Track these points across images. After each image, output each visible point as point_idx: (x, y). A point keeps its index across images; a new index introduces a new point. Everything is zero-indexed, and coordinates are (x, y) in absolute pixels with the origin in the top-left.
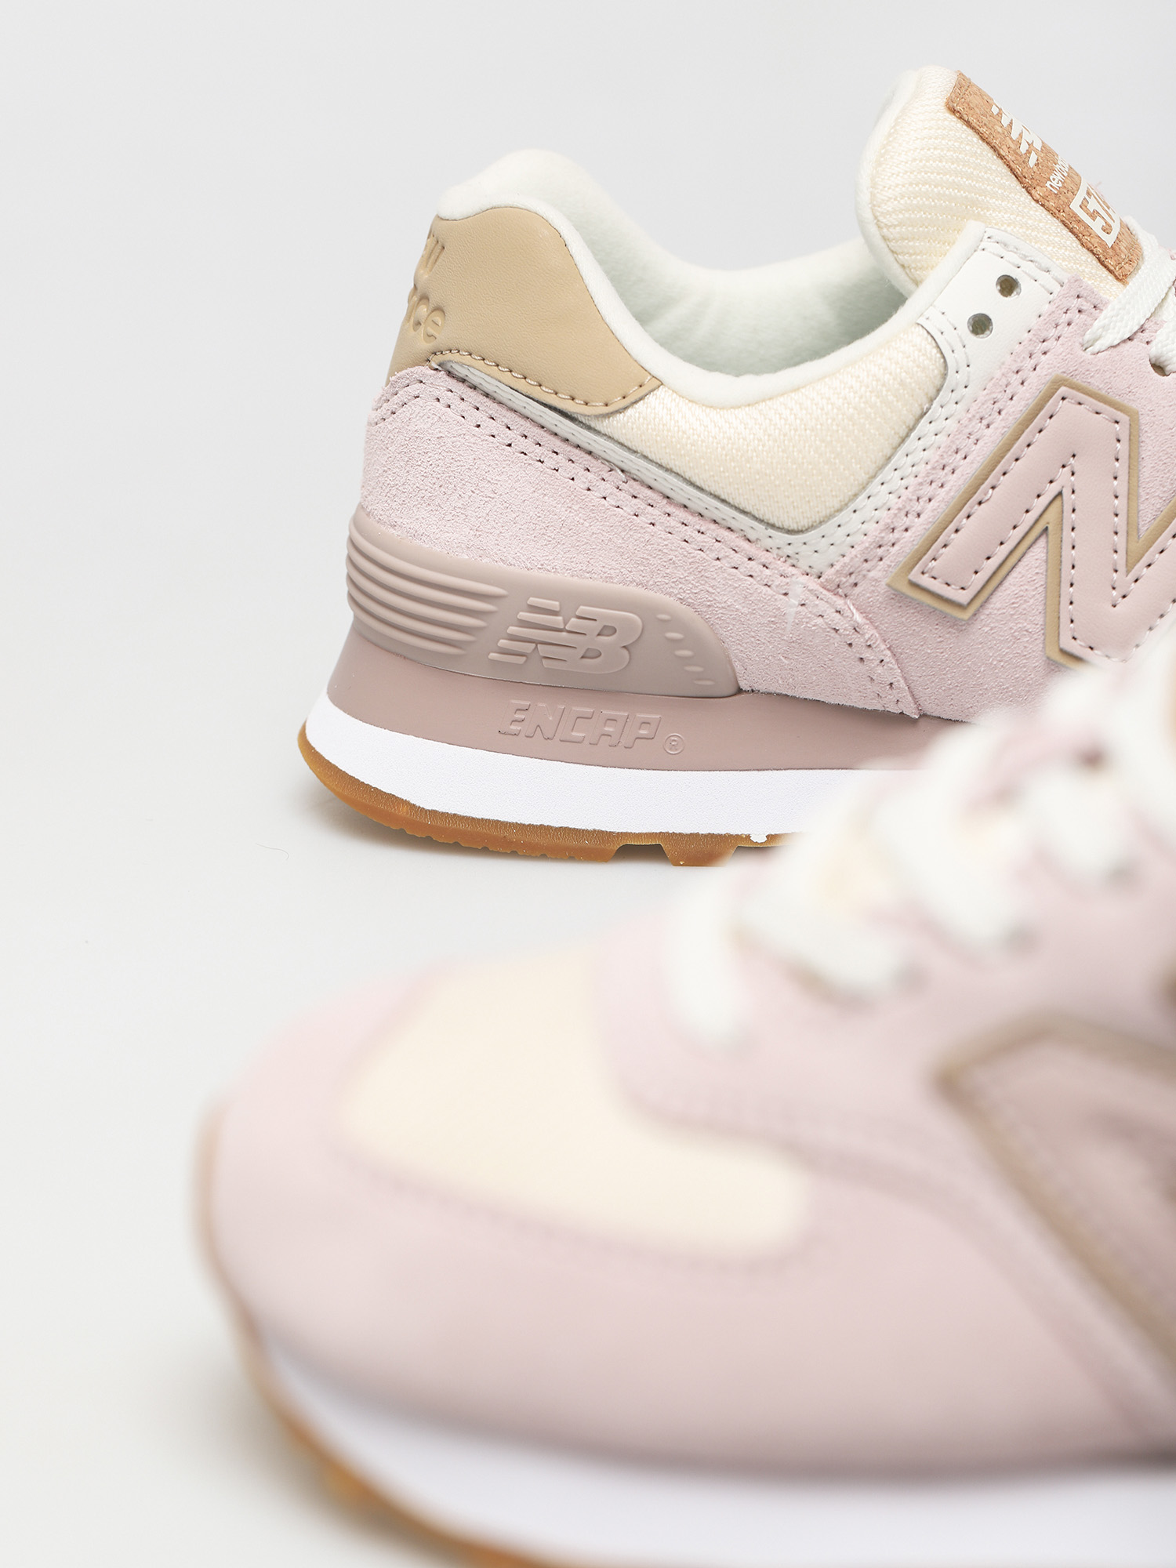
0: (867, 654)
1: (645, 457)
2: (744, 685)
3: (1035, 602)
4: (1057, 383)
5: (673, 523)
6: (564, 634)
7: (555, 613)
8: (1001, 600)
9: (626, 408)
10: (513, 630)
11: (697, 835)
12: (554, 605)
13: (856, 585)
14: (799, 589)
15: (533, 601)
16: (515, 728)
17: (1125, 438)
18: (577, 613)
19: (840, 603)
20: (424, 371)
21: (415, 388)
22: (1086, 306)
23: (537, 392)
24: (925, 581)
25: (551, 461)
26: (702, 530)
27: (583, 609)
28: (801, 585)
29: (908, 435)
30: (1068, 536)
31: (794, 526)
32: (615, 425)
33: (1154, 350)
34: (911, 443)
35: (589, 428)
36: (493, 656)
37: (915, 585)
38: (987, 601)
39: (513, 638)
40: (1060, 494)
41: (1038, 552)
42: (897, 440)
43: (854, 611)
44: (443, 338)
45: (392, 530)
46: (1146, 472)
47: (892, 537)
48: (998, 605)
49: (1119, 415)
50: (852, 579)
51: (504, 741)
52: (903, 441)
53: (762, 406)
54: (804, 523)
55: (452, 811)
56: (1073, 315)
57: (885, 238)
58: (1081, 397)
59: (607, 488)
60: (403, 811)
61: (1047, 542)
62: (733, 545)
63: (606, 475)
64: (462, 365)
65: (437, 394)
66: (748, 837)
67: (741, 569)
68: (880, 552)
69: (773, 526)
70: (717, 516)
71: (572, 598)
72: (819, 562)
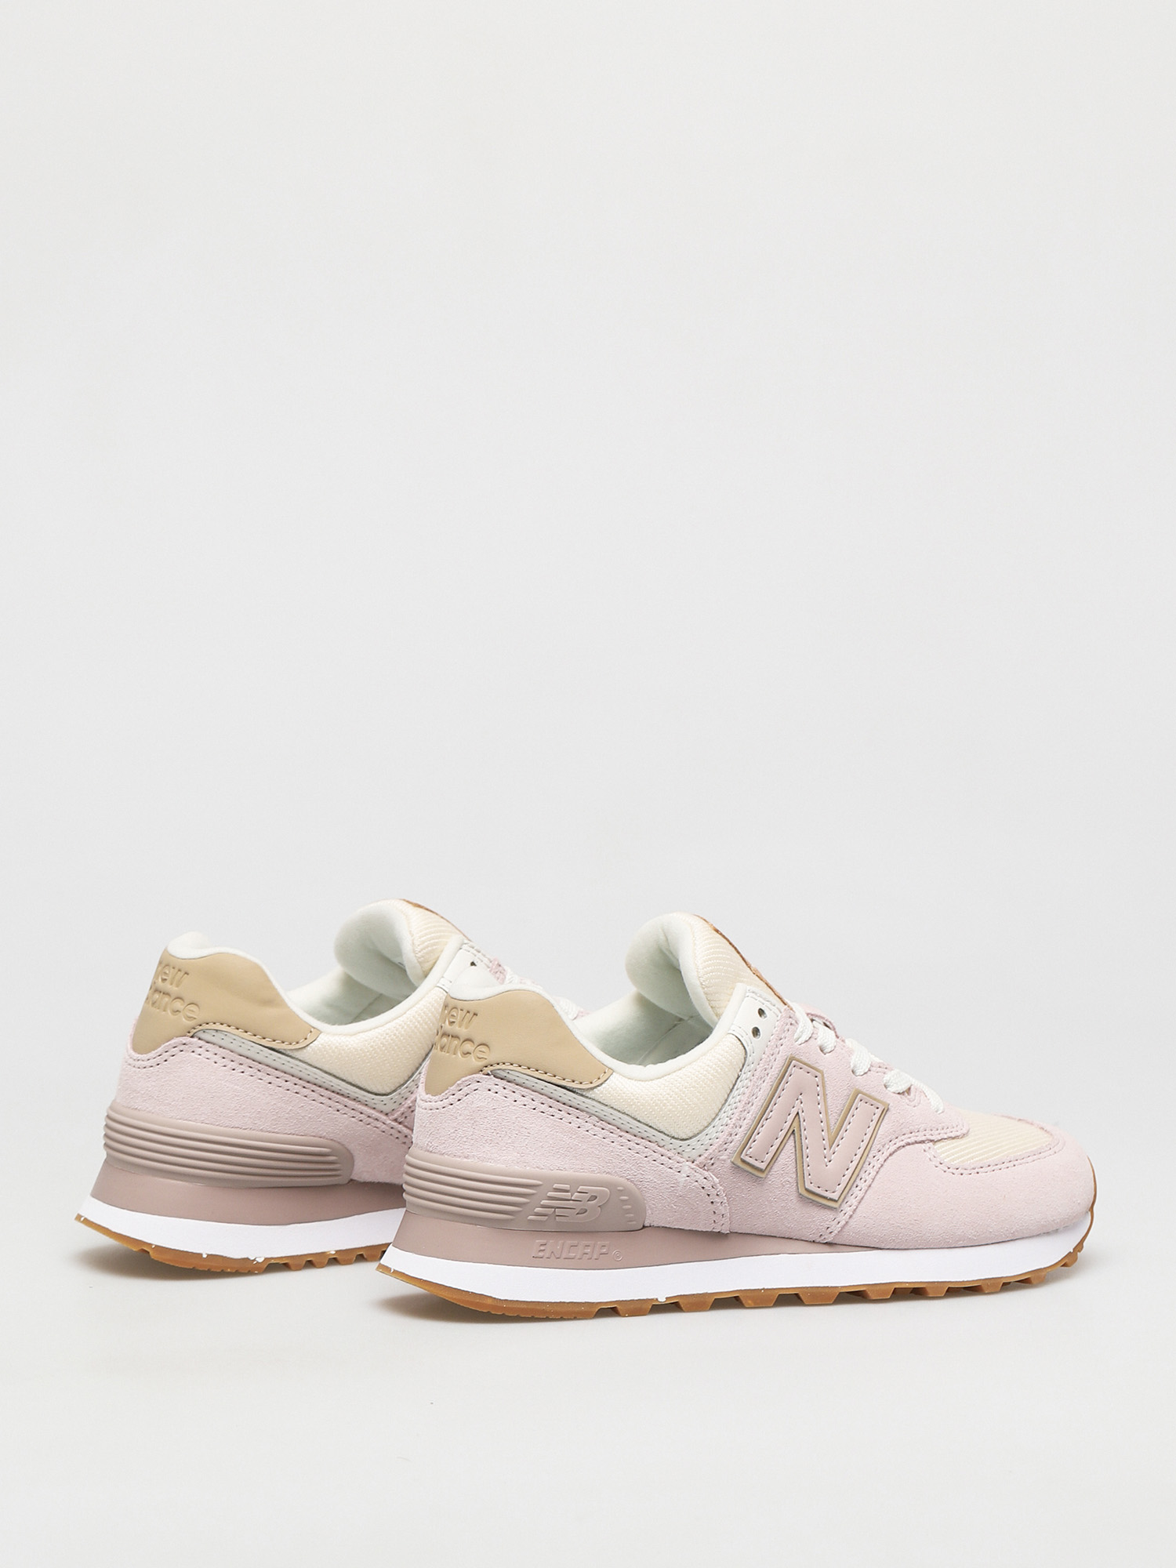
0: (717, 1199)
1: (612, 1108)
2: (647, 1224)
3: (791, 1168)
4: (792, 1059)
5: (624, 1141)
6: (571, 1202)
7: (567, 1191)
8: (776, 1167)
9: (602, 1084)
10: (544, 1202)
11: (633, 1300)
12: (567, 1187)
13: (713, 1164)
14: (687, 1168)
15: (555, 1186)
16: (541, 1254)
17: (820, 1084)
18: (579, 1190)
19: (706, 1174)
20: (480, 1075)
21: (475, 1086)
22: (793, 1022)
23: (554, 1080)
24: (748, 1159)
25: (558, 1115)
26: (639, 1142)
27: (581, 1188)
28: (687, 1167)
29: (733, 1088)
30: (804, 1133)
31: (685, 1137)
32: (597, 1093)
33: (819, 1042)
34: (735, 1092)
35: (582, 1095)
36: (530, 1217)
37: (744, 1161)
38: (771, 1168)
39: (543, 1206)
40: (798, 1113)
41: (791, 1142)
42: (729, 1091)
43: (714, 1177)
44: (491, 1057)
45: (465, 1160)
46: (829, 1100)
47: (730, 1139)
48: (775, 1170)
49: (817, 1074)
50: (712, 1162)
51: (536, 1261)
52: (731, 1091)
53: (665, 1078)
54: (691, 1135)
55: (515, 1299)
56: (789, 1026)
57: (706, 994)
58: (801, 1065)
59: (589, 1126)
60: (489, 1302)
61: (794, 1138)
62: (654, 1149)
63: (588, 1120)
64: (504, 1070)
65: (489, 1087)
66: (657, 1299)
67: (658, 1161)
68: (725, 1146)
69: (673, 1137)
70: (645, 1135)
71: (576, 1183)
72: (694, 1155)
